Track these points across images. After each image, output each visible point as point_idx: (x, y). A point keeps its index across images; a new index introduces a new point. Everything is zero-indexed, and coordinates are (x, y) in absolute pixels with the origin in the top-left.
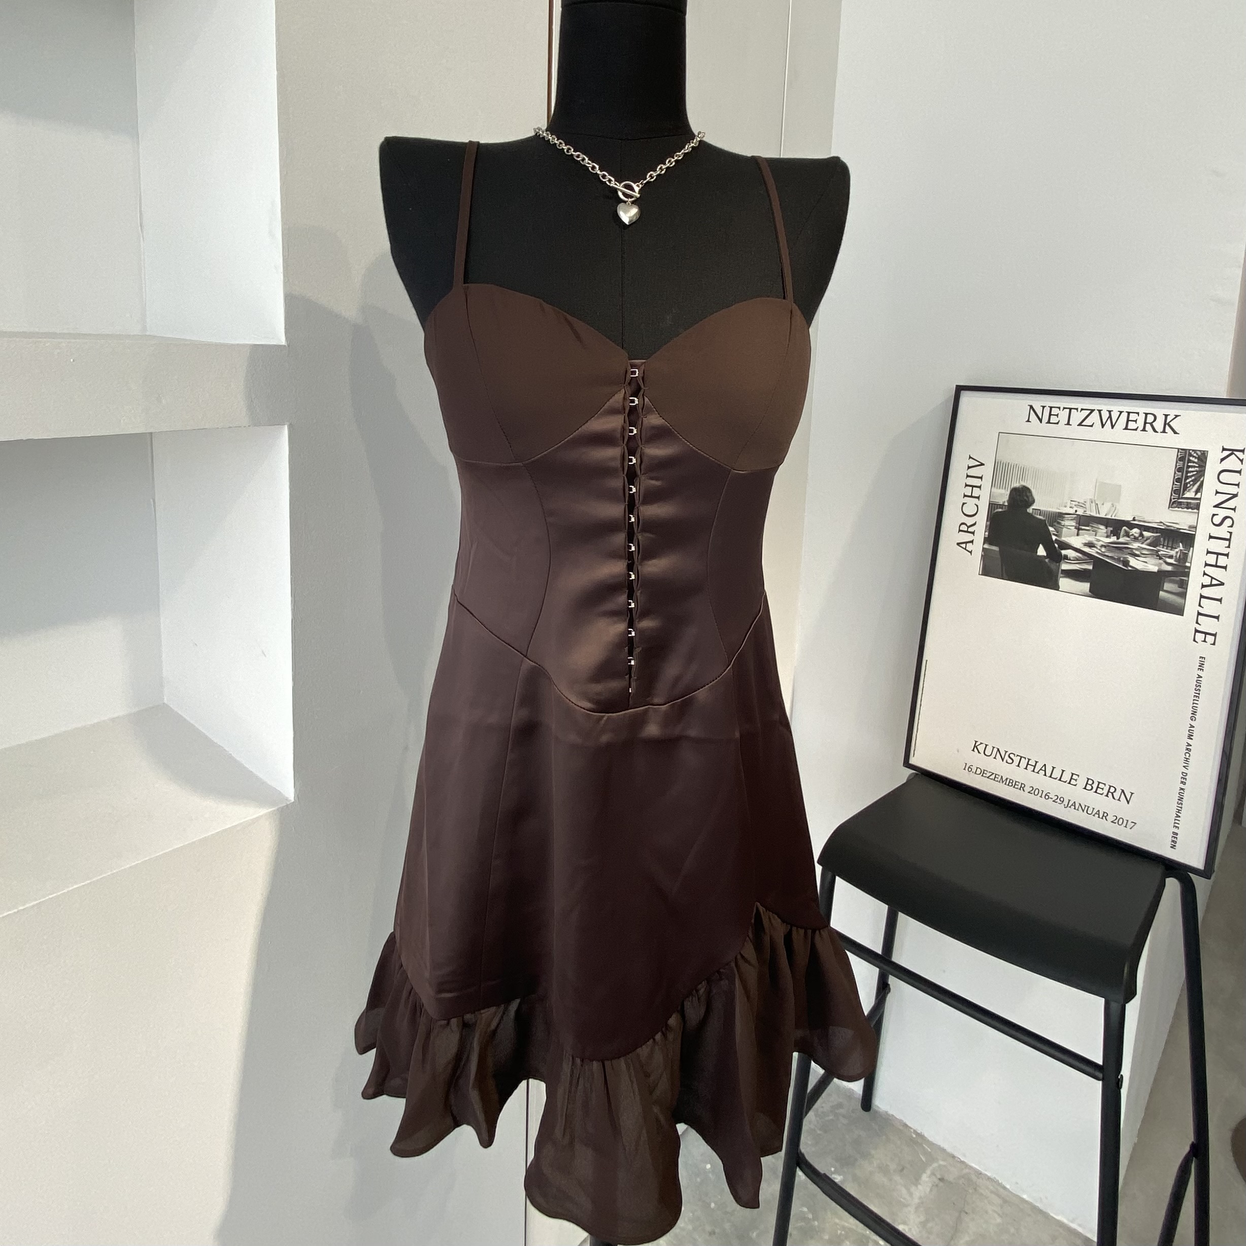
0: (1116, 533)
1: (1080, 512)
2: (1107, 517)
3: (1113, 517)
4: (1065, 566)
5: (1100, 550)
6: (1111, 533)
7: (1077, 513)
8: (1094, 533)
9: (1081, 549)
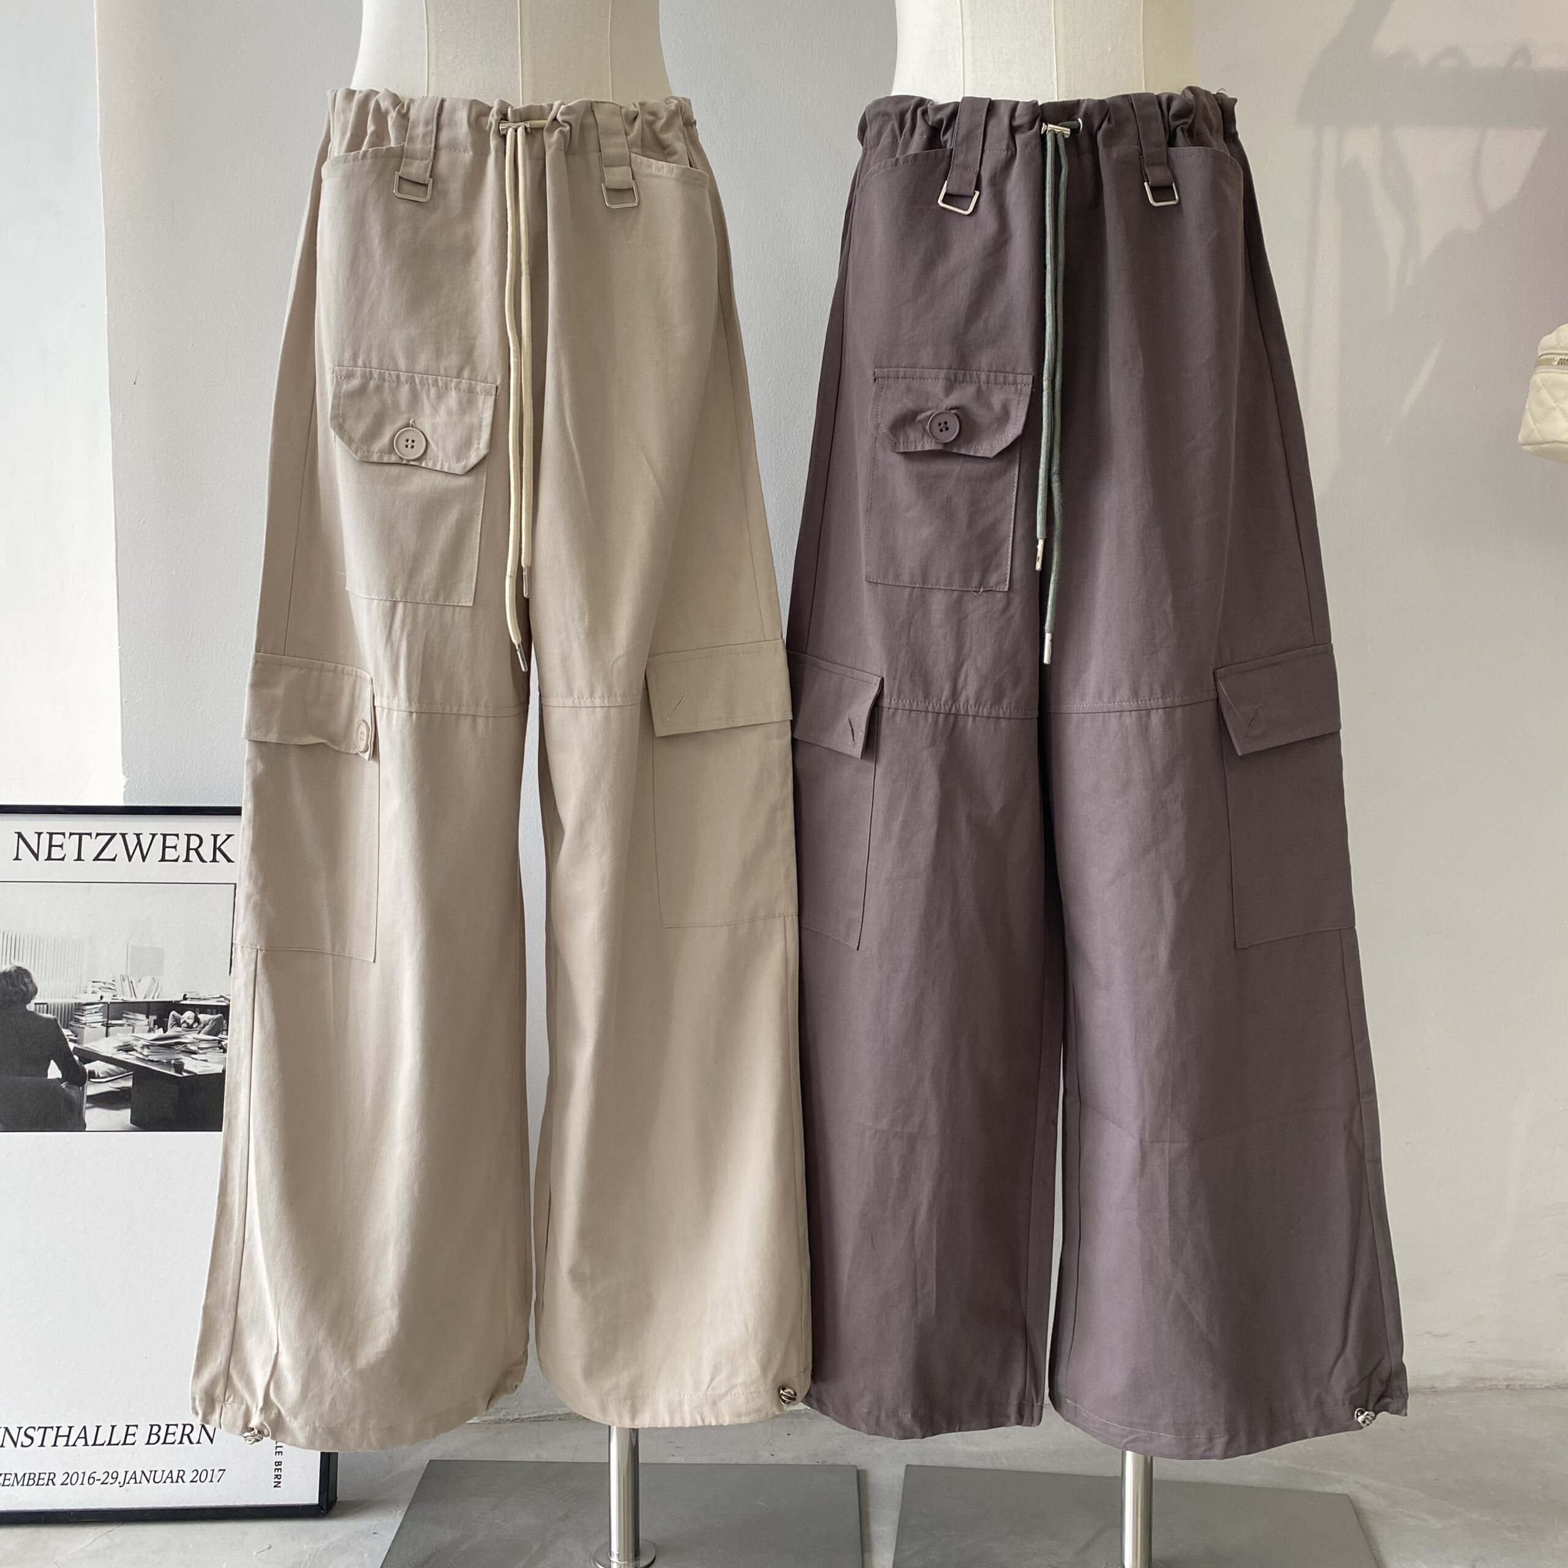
0: (161, 1023)
1: (108, 999)
2: (146, 1000)
3: (156, 1000)
4: (91, 1089)
5: (140, 1053)
6: (154, 1025)
7: (103, 1000)
8: (132, 1027)
9: (114, 1057)
